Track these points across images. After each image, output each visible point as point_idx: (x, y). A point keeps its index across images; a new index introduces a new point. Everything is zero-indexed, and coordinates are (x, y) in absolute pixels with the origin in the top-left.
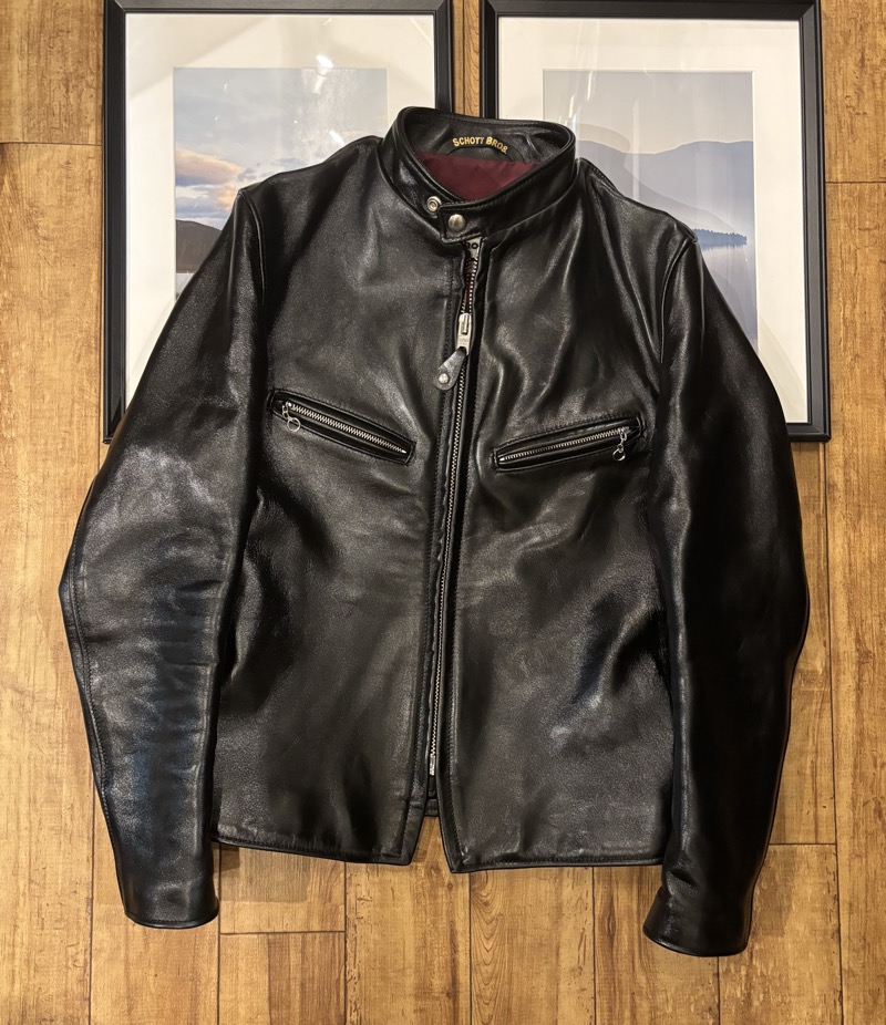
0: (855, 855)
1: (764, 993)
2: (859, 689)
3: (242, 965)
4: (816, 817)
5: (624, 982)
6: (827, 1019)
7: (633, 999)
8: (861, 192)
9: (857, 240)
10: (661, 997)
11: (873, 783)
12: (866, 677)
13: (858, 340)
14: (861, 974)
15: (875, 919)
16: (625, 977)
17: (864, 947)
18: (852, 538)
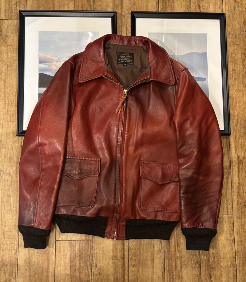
0: (238, 218)
1: (213, 258)
2: (239, 171)
3: (62, 249)
4: (227, 207)
5: (173, 255)
6: (232, 265)
7: (175, 260)
8: (236, 35)
9: (235, 47)
10: (183, 259)
11: (243, 197)
12: (240, 168)
13: (236, 74)
14: (241, 252)
15: (245, 236)
16: (173, 253)
17: (242, 245)
18: (236, 129)
